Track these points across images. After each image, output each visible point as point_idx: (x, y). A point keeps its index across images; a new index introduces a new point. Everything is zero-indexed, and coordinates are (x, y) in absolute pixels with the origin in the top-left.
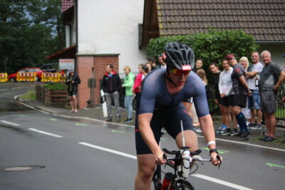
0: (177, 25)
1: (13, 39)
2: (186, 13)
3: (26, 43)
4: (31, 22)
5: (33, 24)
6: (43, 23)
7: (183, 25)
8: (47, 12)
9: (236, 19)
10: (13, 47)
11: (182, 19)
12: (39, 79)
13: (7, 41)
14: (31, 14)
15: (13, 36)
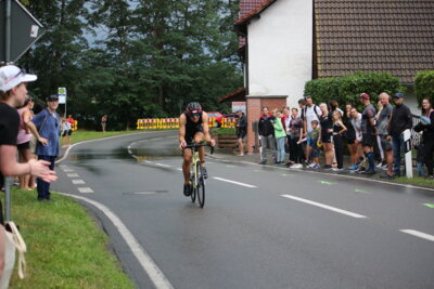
0: (336, 66)
1: (188, 78)
2: (346, 54)
3: (205, 82)
4: (212, 58)
5: (214, 61)
6: (226, 60)
7: (342, 66)
8: (229, 47)
9: (397, 60)
10: (190, 88)
11: (342, 61)
12: (219, 125)
13: (183, 81)
14: (211, 50)
15: (189, 75)
